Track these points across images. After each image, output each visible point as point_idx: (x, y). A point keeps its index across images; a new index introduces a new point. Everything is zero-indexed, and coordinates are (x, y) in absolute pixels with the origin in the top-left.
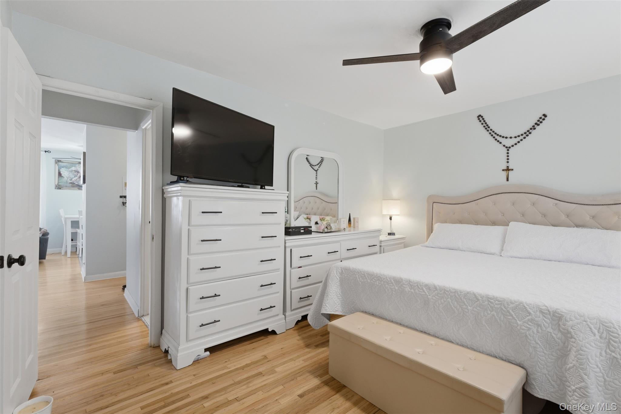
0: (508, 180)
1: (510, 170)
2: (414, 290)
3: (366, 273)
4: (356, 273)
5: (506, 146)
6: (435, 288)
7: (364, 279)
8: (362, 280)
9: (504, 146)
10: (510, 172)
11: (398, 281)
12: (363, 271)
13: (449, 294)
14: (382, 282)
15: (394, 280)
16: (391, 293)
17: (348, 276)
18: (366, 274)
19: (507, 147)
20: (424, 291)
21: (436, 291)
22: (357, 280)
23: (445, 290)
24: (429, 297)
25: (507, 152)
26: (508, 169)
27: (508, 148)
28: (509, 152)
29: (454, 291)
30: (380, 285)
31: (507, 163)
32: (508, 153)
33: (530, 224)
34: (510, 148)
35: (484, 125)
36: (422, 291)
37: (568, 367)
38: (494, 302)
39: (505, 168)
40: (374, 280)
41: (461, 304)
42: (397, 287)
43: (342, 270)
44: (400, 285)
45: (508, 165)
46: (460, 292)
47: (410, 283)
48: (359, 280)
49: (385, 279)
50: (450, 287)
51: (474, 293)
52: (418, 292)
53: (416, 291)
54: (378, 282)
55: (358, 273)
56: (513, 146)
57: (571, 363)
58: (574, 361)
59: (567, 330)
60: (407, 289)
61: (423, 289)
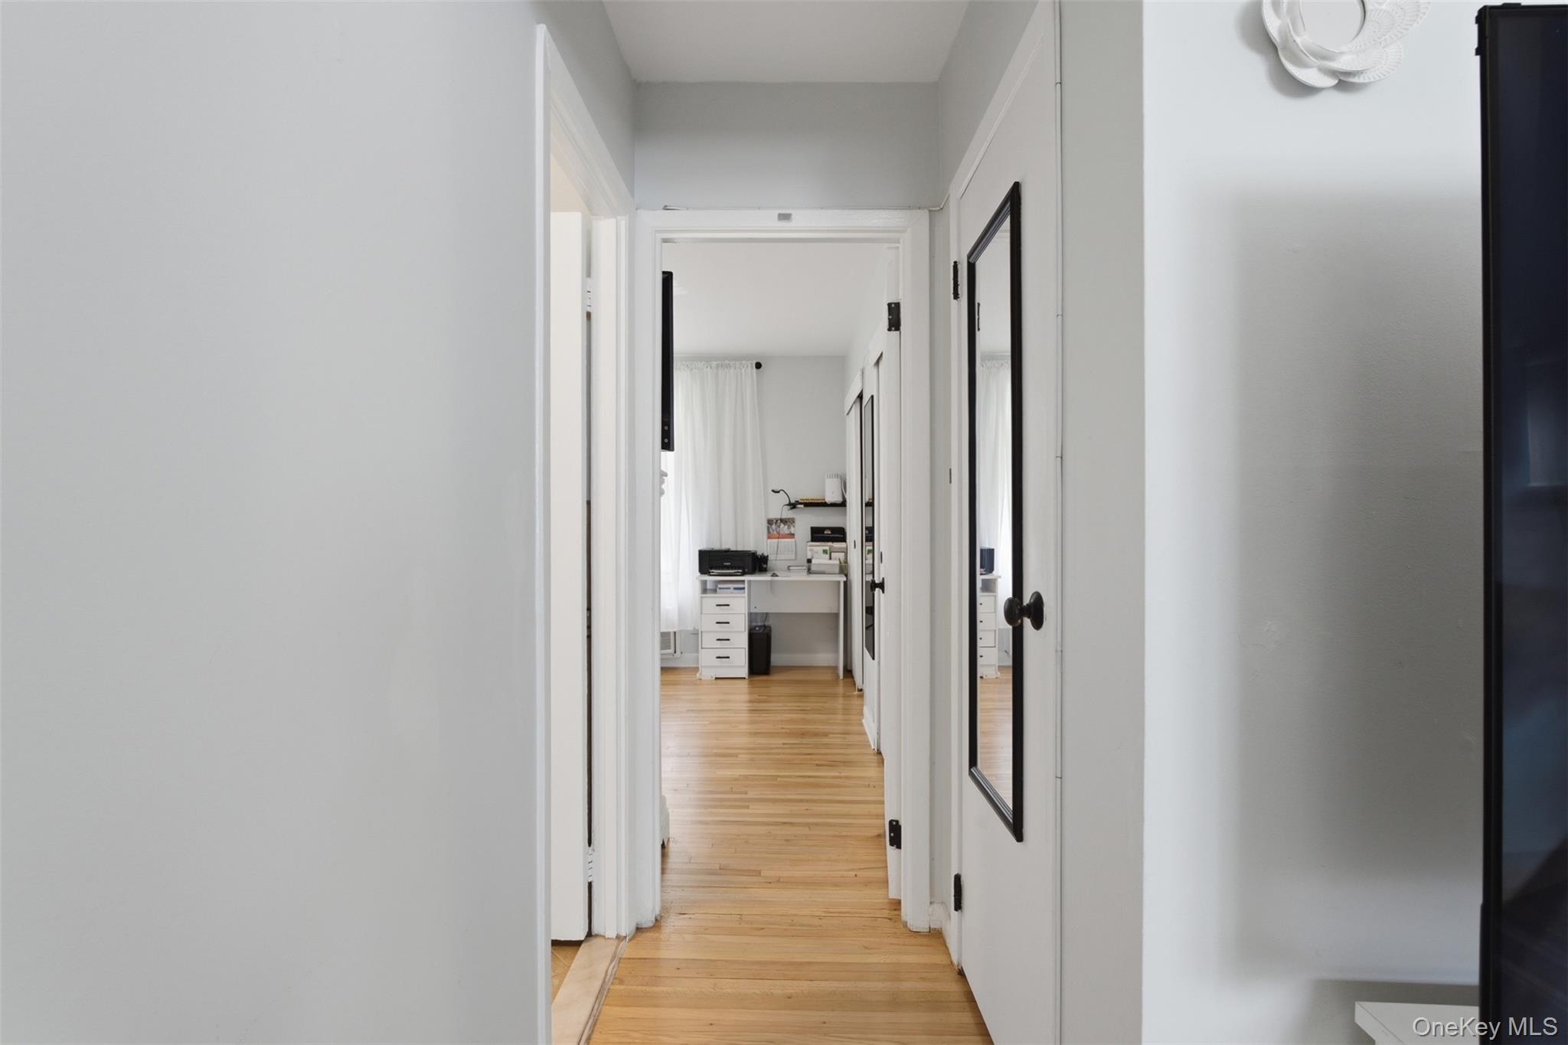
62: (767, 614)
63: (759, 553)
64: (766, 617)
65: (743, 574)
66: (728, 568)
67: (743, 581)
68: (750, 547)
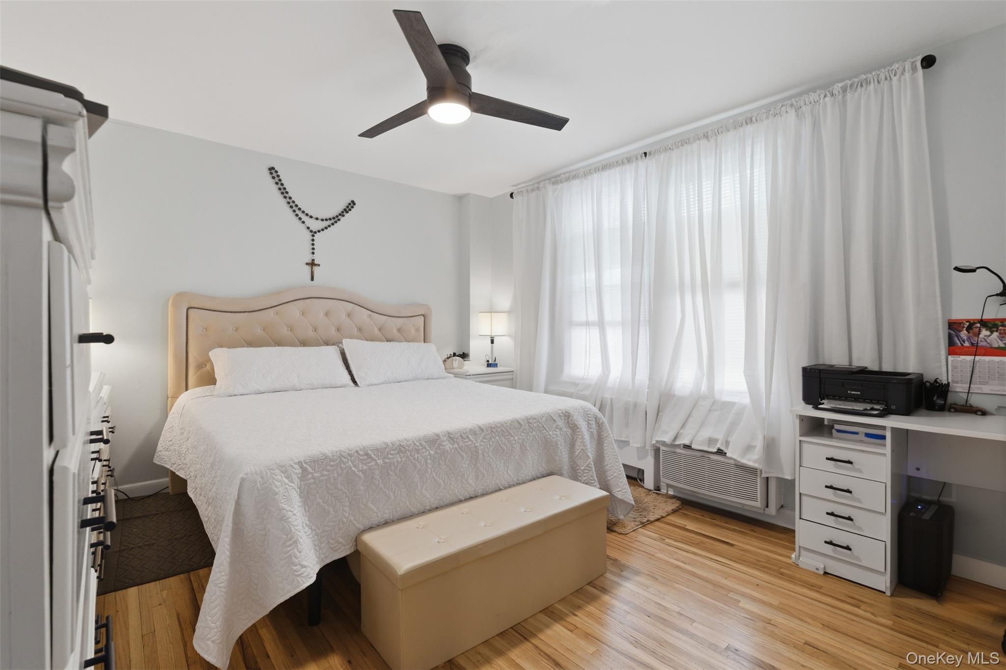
0: (312, 279)
1: (316, 265)
2: (458, 444)
3: (371, 450)
4: (345, 458)
5: (311, 229)
6: (481, 429)
7: (369, 463)
8: (365, 467)
9: (308, 228)
10: (316, 269)
11: (434, 441)
12: (360, 450)
13: (496, 431)
14: (408, 452)
15: (425, 442)
16: (424, 465)
17: (325, 473)
18: (370, 452)
19: (311, 231)
20: (470, 440)
21: (483, 433)
22: (353, 471)
23: (491, 428)
24: (477, 444)
25: (312, 238)
26: (312, 264)
27: (313, 233)
28: (314, 238)
29: (499, 425)
30: (404, 459)
31: (312, 255)
32: (313, 240)
33: (367, 341)
34: (315, 233)
35: (280, 186)
36: (467, 440)
37: (577, 453)
38: (532, 421)
39: (309, 261)
40: (390, 456)
41: (508, 437)
42: (432, 450)
43: (302, 467)
44: (437, 445)
45: (313, 258)
46: (506, 424)
47: (451, 437)
48: (356, 470)
49: (411, 445)
50: (494, 422)
51: (516, 419)
52: (463, 445)
53: (461, 444)
54: (398, 456)
55: (351, 457)
56: (319, 231)
57: (578, 450)
58: (580, 446)
59: (574, 424)
60: (448, 446)
61: (468, 438)
62: (945, 483)
63: (929, 376)
64: (944, 485)
65: (882, 414)
66: (856, 399)
67: (883, 428)
68: (910, 365)
